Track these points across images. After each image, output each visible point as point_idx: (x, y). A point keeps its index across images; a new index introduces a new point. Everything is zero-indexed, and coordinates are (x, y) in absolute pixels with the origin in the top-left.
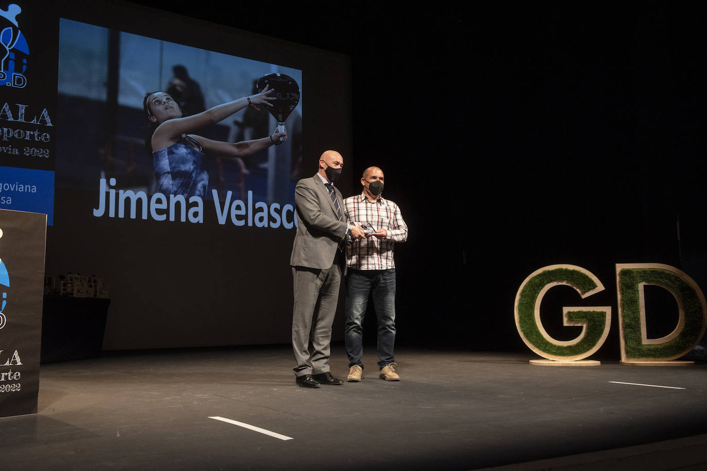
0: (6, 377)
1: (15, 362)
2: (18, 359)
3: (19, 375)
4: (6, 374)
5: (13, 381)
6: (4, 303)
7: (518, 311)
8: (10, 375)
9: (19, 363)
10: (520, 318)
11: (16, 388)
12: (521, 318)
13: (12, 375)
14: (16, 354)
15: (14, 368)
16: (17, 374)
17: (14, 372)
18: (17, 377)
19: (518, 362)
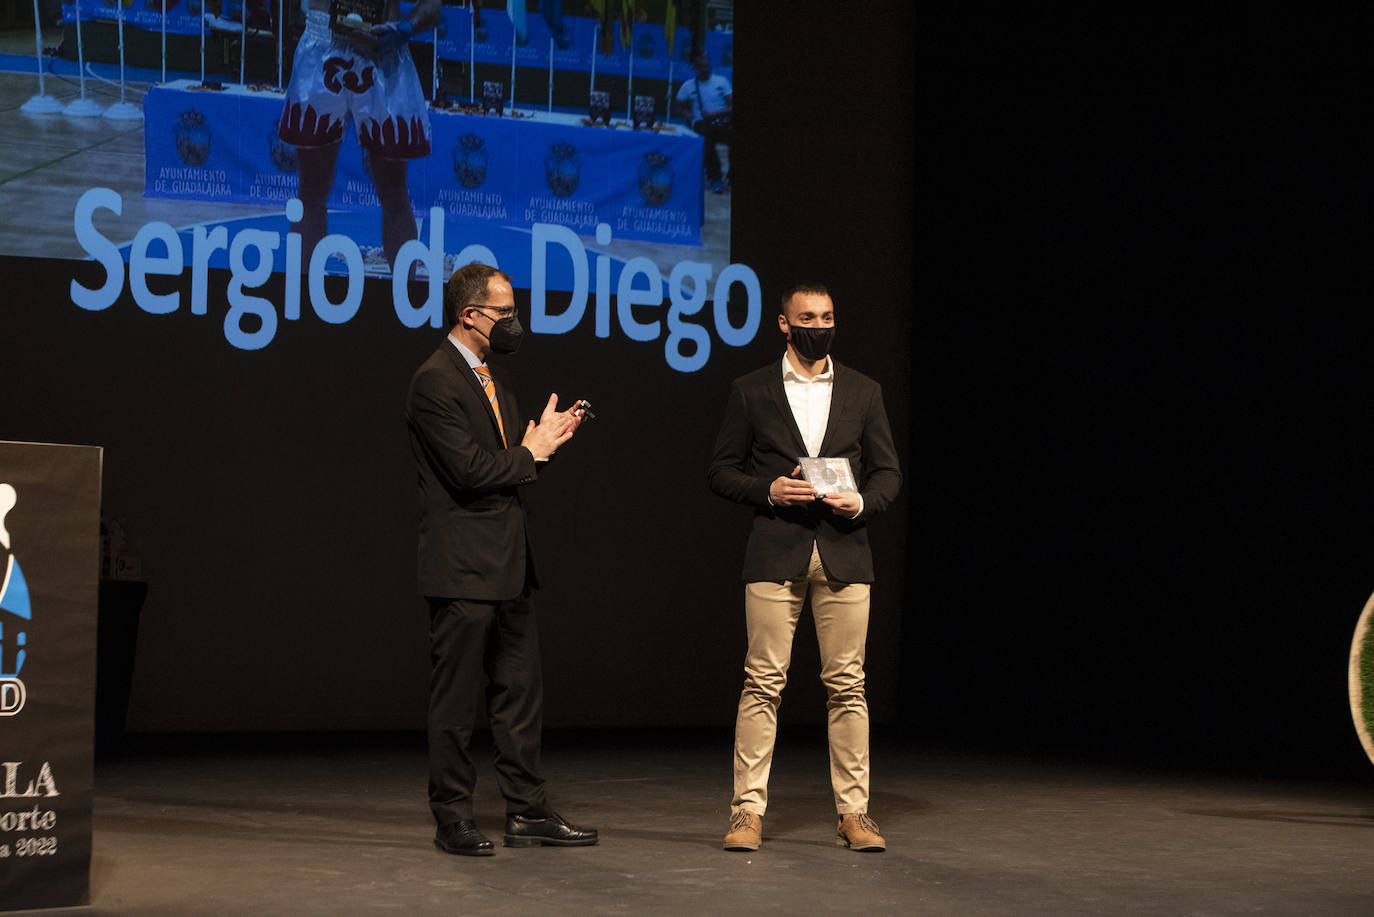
0: (28, 822)
1: (43, 790)
2: (50, 784)
3: (53, 818)
4: (28, 815)
5: (39, 834)
6: (21, 656)
7: (1358, 670)
8: (34, 817)
9: (53, 793)
10: (1363, 690)
11: (47, 847)
12: (1367, 692)
13: (39, 818)
14: (45, 770)
15: (43, 804)
16: (49, 817)
17: (43, 810)
18: (49, 824)
19: (1361, 821)
